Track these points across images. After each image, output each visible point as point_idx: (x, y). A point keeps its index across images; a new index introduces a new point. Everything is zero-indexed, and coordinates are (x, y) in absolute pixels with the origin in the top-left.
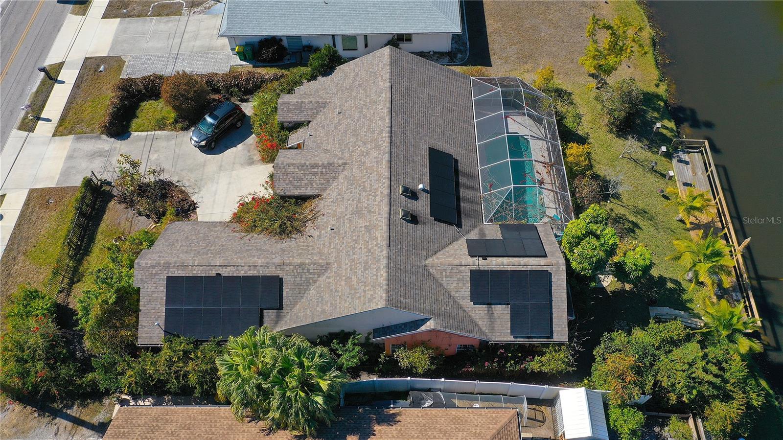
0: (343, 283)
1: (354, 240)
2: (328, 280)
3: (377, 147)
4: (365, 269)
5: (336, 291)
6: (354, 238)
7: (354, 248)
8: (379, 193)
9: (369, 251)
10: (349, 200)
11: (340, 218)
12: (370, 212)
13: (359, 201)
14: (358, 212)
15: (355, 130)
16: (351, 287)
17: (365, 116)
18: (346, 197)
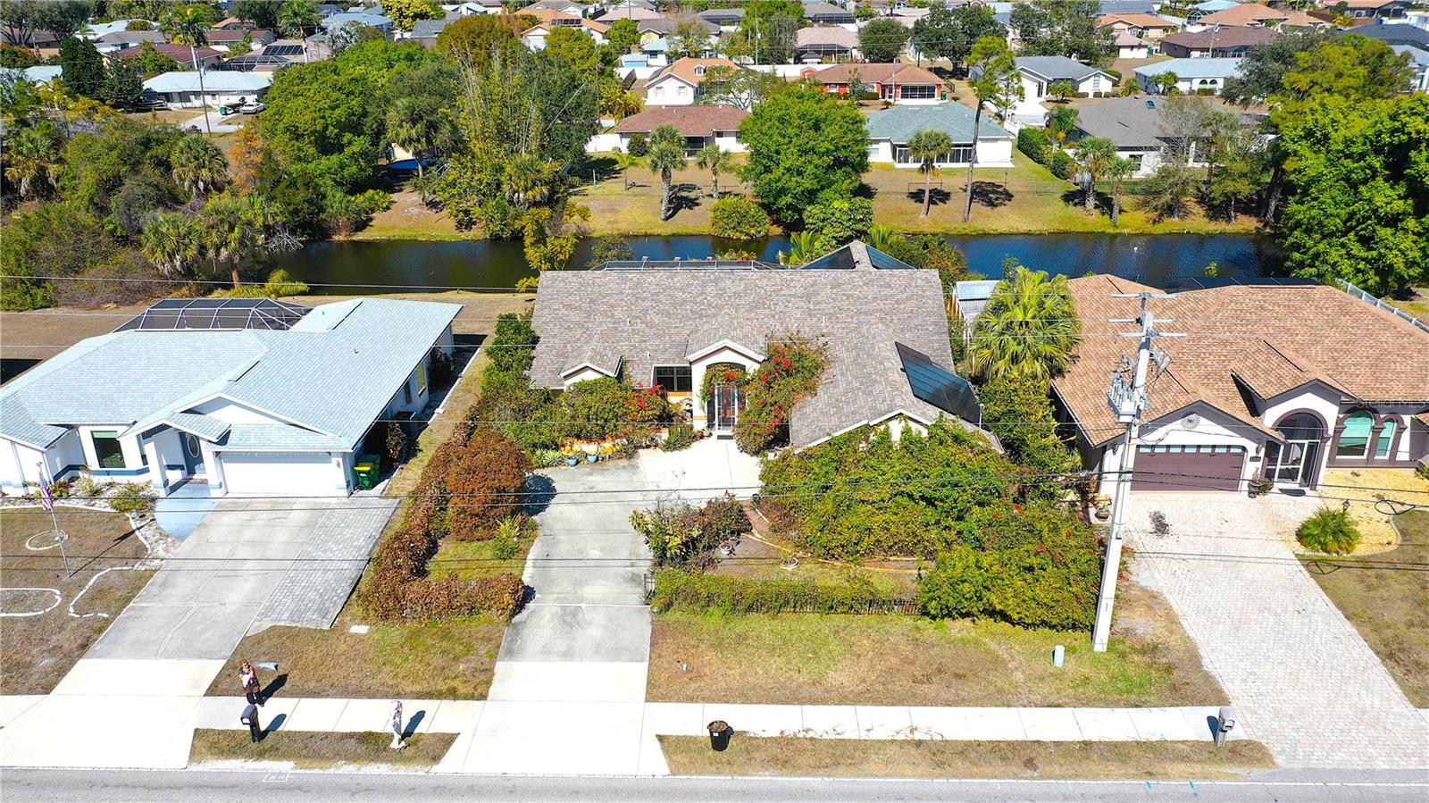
0: (902, 306)
1: (848, 298)
2: (895, 321)
3: (716, 281)
4: (890, 286)
5: (912, 311)
6: (844, 298)
7: (859, 298)
8: (789, 278)
9: (866, 284)
10: (787, 306)
11: (810, 315)
12: (812, 285)
13: (794, 296)
14: (808, 297)
15: (673, 305)
16: (908, 299)
17: (657, 294)
18: (778, 309)
